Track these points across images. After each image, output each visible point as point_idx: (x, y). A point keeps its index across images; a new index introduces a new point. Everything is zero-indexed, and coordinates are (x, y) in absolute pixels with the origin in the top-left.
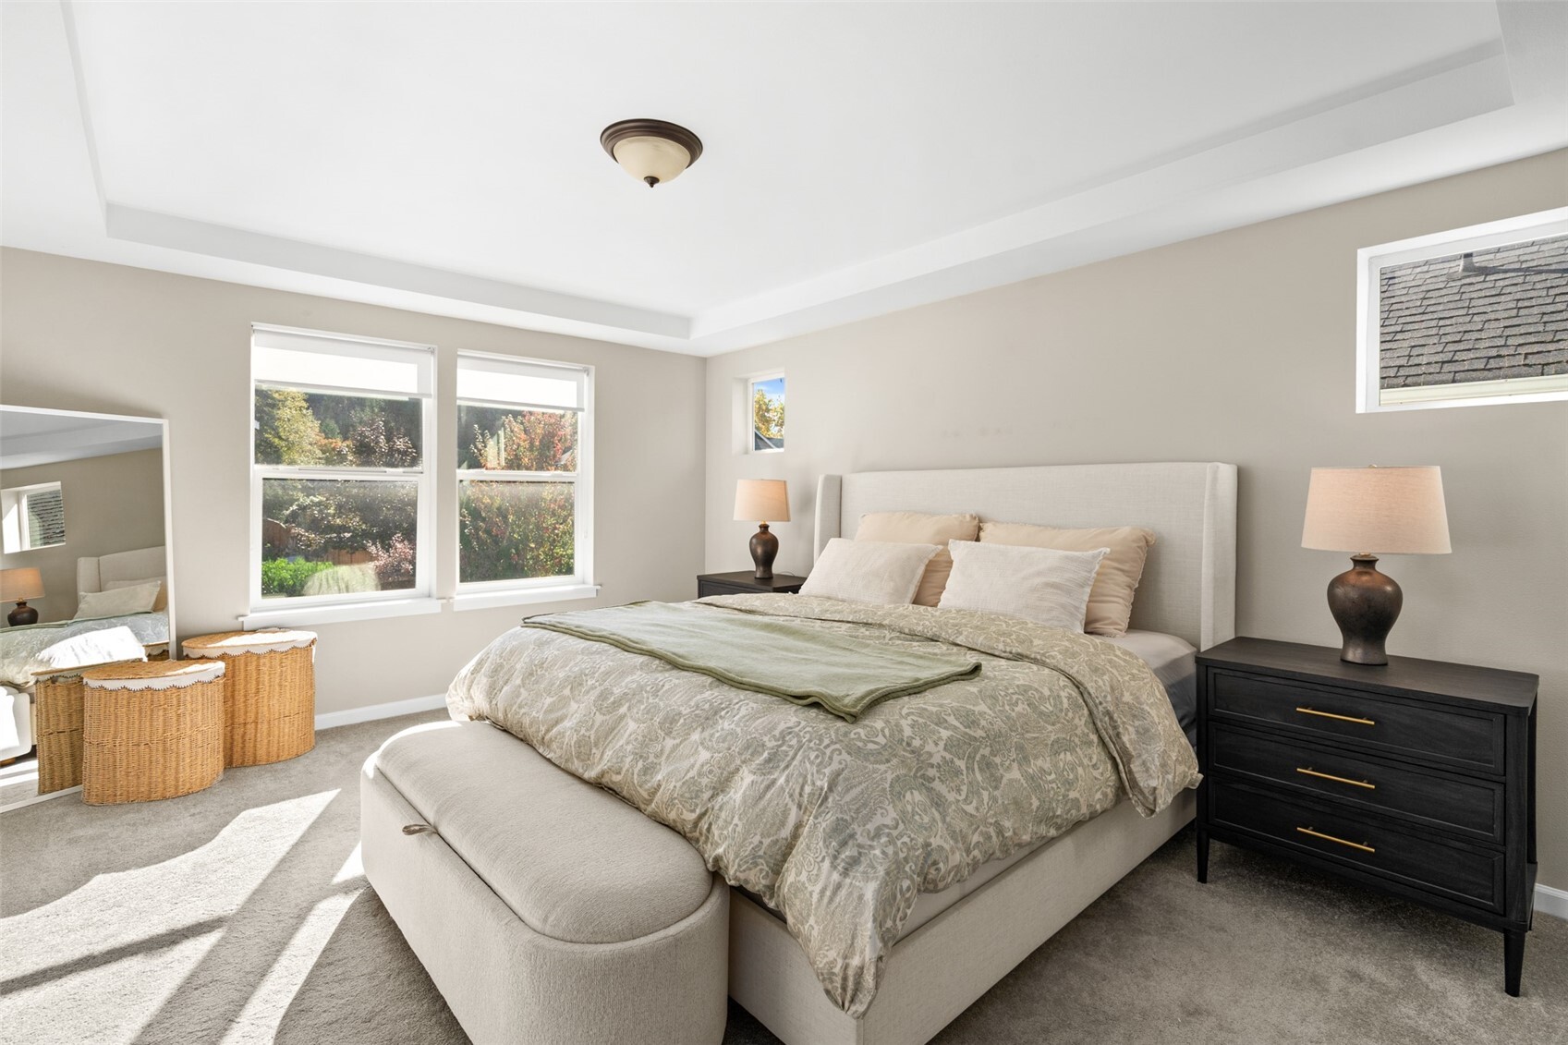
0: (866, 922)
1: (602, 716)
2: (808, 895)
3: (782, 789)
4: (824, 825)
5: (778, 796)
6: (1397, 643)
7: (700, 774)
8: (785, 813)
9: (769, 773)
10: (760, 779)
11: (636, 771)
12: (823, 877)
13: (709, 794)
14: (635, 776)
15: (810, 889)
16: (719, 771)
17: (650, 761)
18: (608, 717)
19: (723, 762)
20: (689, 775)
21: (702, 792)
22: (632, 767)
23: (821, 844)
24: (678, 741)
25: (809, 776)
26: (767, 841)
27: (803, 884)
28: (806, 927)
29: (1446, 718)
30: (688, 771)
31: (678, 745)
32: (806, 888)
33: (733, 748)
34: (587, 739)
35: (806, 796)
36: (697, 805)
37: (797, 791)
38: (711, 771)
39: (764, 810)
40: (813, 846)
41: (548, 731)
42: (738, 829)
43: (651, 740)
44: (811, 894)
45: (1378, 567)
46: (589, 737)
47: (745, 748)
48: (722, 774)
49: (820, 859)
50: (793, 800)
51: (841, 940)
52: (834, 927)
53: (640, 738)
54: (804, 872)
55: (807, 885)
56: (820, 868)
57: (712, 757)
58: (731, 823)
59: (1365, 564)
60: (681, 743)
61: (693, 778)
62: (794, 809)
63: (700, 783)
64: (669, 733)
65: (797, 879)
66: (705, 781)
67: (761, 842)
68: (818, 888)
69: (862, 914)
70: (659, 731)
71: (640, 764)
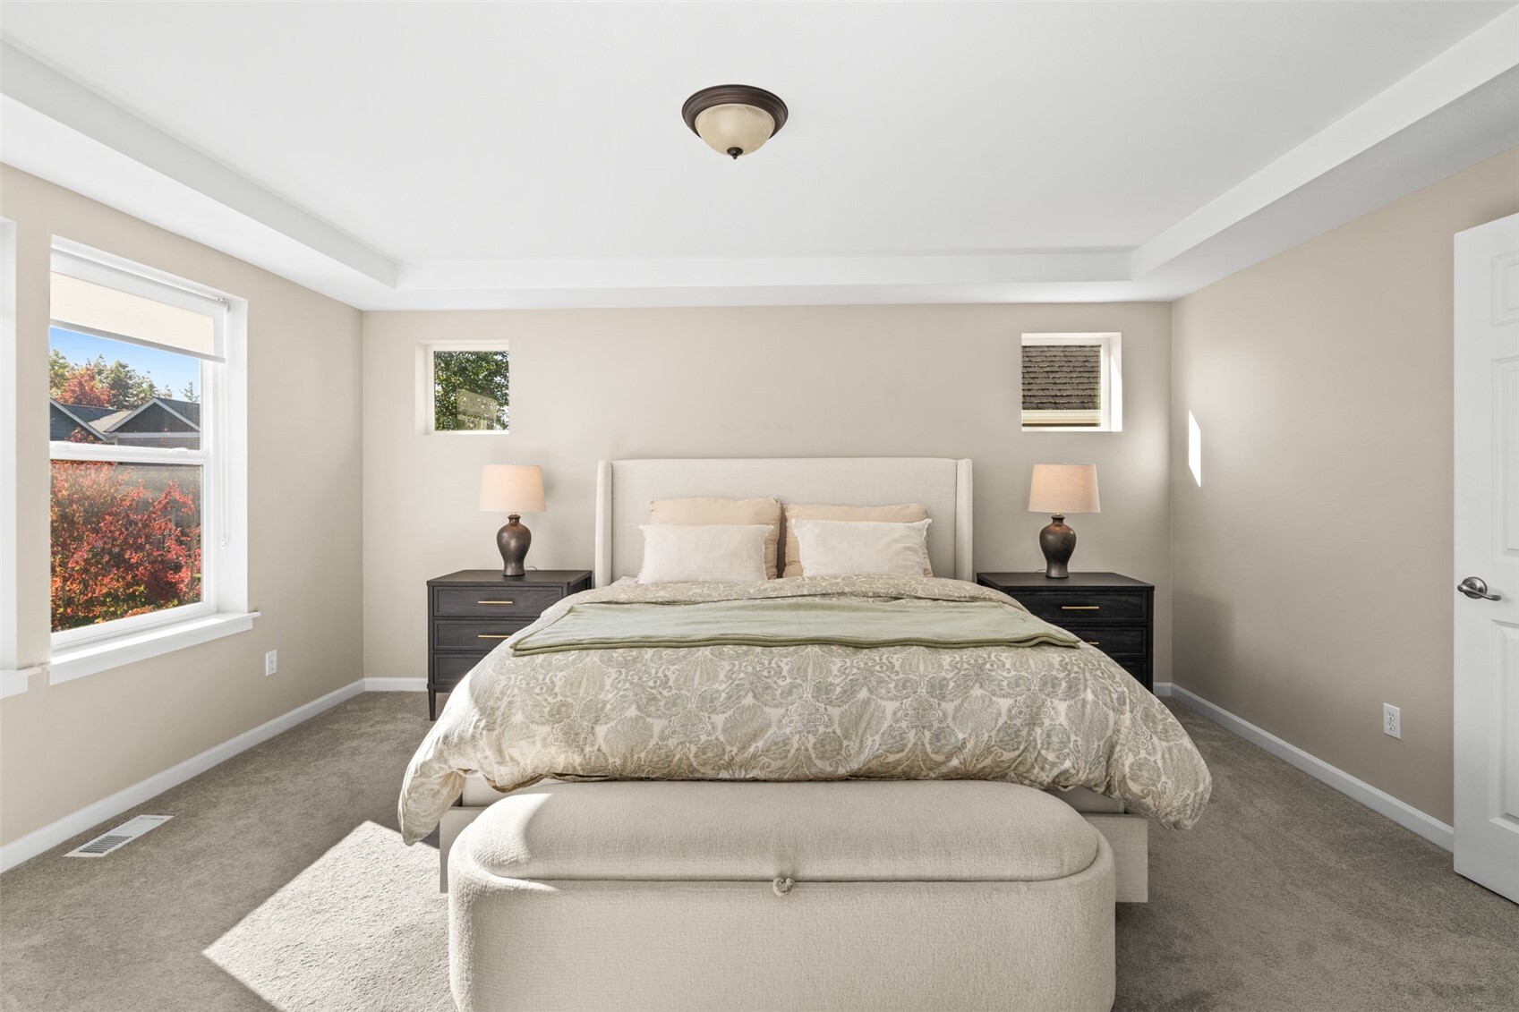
0: (1199, 762)
1: (837, 709)
2: (1153, 764)
3: (1095, 703)
4: (1139, 715)
5: (1096, 708)
6: (1073, 566)
7: (1011, 718)
8: (1107, 718)
9: (1076, 696)
10: (1073, 702)
11: (926, 741)
12: (1158, 747)
13: (1026, 729)
14: (928, 746)
15: (1152, 759)
16: (1029, 709)
17: (935, 727)
18: (846, 707)
19: (1028, 702)
20: (1001, 722)
21: (1019, 731)
22: (919, 738)
23: (1144, 727)
24: (959, 701)
25: (1110, 687)
26: (1102, 743)
27: (1145, 758)
28: (1159, 786)
29: (1124, 598)
30: (997, 720)
31: (961, 705)
32: (1149, 760)
33: (1033, 688)
34: (833, 735)
35: (1115, 701)
36: (1020, 743)
37: (1108, 700)
38: (1020, 713)
39: (1091, 722)
40: (1139, 732)
41: (743, 748)
42: (1080, 743)
43: (925, 710)
44: (1155, 762)
45: (1065, 522)
46: (834, 732)
47: (1044, 685)
48: (1031, 710)
49: (1149, 738)
50: (1108, 707)
51: (1190, 780)
52: (1182, 774)
53: (911, 712)
54: (1141, 751)
55: (1149, 758)
56: (1152, 744)
57: (1016, 701)
58: (1069, 742)
59: (1058, 520)
60: (963, 702)
61: (1006, 723)
62: (1111, 714)
63: (1015, 725)
64: (943, 698)
65: (1137, 758)
66: (1018, 722)
67: (1099, 746)
68: (1159, 756)
69: (1194, 758)
70: (932, 699)
71: (928, 734)
